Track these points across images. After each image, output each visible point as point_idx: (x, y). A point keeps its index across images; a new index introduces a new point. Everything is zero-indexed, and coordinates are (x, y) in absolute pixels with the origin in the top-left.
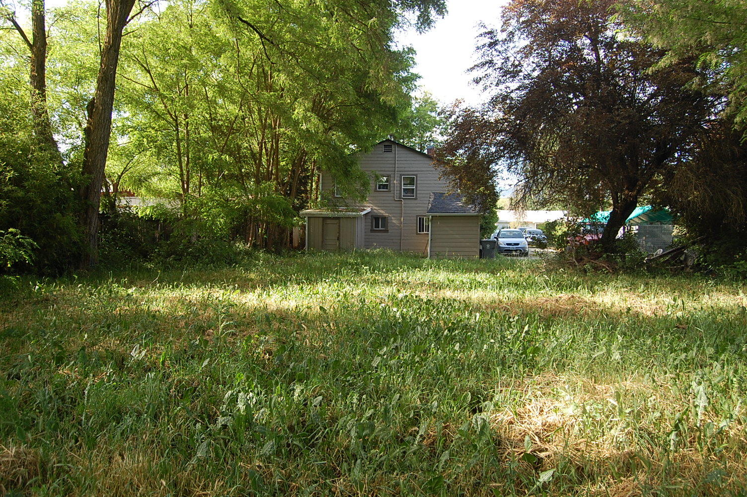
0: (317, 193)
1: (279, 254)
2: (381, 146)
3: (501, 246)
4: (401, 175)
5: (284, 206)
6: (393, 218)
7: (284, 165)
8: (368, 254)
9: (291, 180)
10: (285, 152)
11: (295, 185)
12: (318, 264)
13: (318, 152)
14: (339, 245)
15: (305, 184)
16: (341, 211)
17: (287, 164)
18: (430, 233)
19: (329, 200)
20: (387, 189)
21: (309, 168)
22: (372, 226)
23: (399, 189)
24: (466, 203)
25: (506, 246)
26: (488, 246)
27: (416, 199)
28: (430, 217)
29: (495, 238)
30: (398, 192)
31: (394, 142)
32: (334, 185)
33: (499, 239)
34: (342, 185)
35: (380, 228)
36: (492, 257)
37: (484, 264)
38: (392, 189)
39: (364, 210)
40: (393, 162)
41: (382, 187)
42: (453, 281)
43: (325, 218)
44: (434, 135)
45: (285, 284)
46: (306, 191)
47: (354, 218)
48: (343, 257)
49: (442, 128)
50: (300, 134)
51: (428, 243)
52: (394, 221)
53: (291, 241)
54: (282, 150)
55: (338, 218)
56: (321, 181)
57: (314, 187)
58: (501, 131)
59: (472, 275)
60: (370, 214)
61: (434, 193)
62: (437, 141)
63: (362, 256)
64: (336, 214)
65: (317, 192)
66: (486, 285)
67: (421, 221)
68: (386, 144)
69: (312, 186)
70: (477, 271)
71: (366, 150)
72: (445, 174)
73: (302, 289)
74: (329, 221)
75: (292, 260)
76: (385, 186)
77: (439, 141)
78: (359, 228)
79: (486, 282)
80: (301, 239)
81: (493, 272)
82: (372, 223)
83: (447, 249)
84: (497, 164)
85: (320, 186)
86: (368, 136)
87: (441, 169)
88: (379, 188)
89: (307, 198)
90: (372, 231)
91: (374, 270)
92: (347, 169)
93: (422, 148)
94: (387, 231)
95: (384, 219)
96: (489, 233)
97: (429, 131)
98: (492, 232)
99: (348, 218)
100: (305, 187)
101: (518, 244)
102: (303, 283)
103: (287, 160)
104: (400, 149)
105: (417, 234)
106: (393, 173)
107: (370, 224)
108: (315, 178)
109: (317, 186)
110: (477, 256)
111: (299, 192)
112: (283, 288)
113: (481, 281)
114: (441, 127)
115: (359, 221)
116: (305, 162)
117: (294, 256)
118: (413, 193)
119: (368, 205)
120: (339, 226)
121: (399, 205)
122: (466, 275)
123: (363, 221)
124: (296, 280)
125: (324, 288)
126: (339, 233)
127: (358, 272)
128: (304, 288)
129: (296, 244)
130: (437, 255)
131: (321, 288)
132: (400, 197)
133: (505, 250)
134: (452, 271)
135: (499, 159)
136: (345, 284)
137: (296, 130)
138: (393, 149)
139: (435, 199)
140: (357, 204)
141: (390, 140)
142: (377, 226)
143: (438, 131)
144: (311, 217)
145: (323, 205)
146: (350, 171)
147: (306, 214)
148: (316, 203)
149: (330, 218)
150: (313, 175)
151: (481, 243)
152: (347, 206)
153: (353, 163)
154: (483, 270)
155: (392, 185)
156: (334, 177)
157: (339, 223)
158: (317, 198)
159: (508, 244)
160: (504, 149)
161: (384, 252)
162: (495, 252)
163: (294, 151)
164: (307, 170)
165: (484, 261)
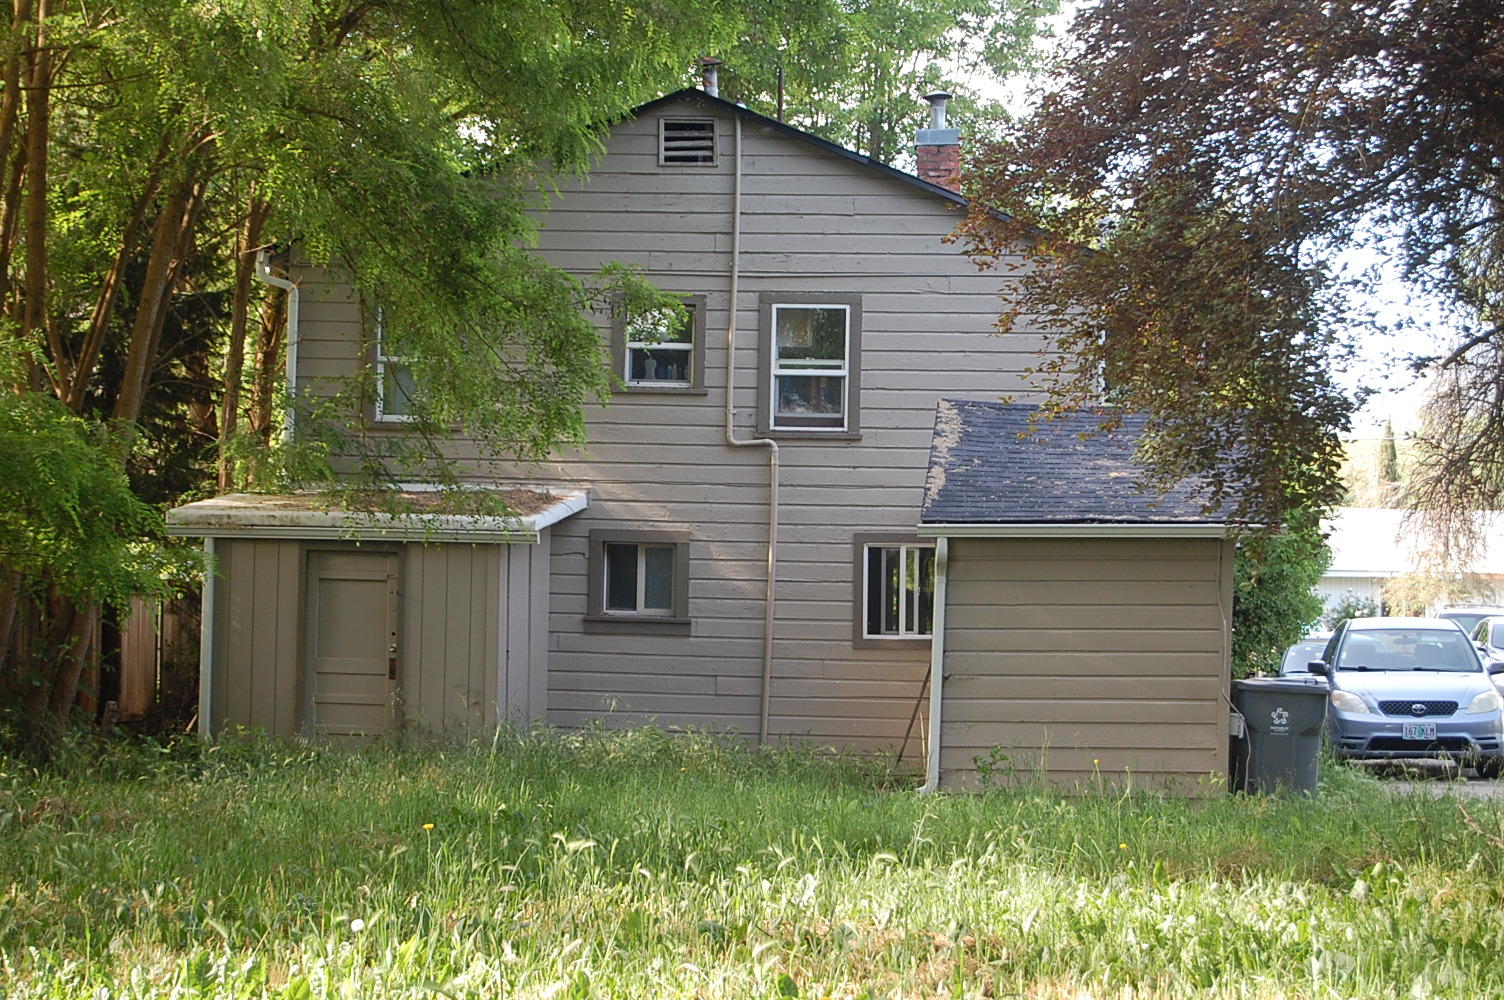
0: (264, 402)
1: (44, 760)
2: (648, 125)
3: (1348, 716)
4: (766, 299)
5: (82, 473)
6: (716, 550)
7: (75, 233)
8: (571, 764)
9: (115, 323)
10: (77, 153)
11: (138, 350)
12: (282, 825)
13: (285, 158)
14: (401, 711)
15: (197, 347)
16: (412, 507)
17: (95, 228)
18: (937, 636)
19: (340, 443)
20: (682, 377)
21: (223, 252)
22: (592, 595)
23: (750, 378)
24: (1165, 469)
25: (1383, 718)
26: (1280, 717)
27: (852, 439)
28: (941, 547)
29: (1315, 669)
30: (749, 398)
31: (725, 108)
32: (370, 356)
33: (1339, 677)
34: (426, 352)
35: (642, 610)
36: (1302, 780)
37: (1266, 823)
38: (711, 378)
39: (548, 499)
40: (720, 222)
41: (651, 365)
42: (1099, 929)
43: (316, 550)
44: (951, 69)
45: (98, 948)
46: (200, 389)
47: (489, 548)
48: (431, 779)
49: (998, 27)
50: (180, 47)
51: (923, 696)
52: (726, 570)
53: (110, 685)
54: (63, 142)
55: (393, 549)
56: (291, 326)
57: (250, 360)
58: (1367, 45)
59: (1208, 894)
60: (583, 528)
61: (960, 406)
62: (967, 104)
63: (541, 771)
64: (380, 524)
65: (266, 391)
66: (1299, 953)
67: (881, 564)
68: (681, 114)
69: (237, 356)
70: (1231, 870)
71: (564, 150)
72: (1039, 293)
73: (202, 975)
74: (340, 566)
75: (124, 799)
76: (672, 364)
77: (980, 105)
78: (519, 613)
79: (1293, 933)
80: (167, 667)
81: (1329, 876)
82: (592, 577)
83: (1047, 736)
84: (1345, 238)
85: (289, 358)
86: (575, 68)
87: (1014, 265)
88: (639, 373)
89: (210, 426)
90: (594, 623)
91: (624, 860)
92: (455, 256)
93: (883, 140)
94: (679, 626)
95: (667, 553)
96: (1272, 640)
97: (922, 47)
98: (1292, 635)
99: (453, 546)
100: (197, 365)
101: (1448, 708)
102: (208, 937)
103: (90, 205)
104: (757, 147)
105: (859, 644)
106: (719, 284)
107: (580, 584)
108: (258, 312)
109: (270, 358)
110: (1220, 779)
111: (163, 393)
112: (91, 967)
113: (1264, 927)
114: (989, 23)
115: (519, 565)
116: (201, 214)
117: (133, 774)
118: (835, 400)
119: (572, 471)
120: (401, 594)
121: (751, 474)
122: (1172, 890)
123: (543, 562)
124: (163, 922)
125: (336, 974)
126: (400, 634)
127: (532, 875)
128: (219, 965)
129: (134, 696)
130: (986, 771)
131: (317, 973)
132: (760, 429)
133: (1377, 743)
134: (1090, 869)
135: (1353, 205)
136: (461, 947)
137: (160, 26)
138: (721, 145)
139: (965, 438)
140: (508, 466)
141: (704, 95)
142: (623, 595)
143: (977, 44)
144: (231, 542)
145: (302, 471)
146: (473, 271)
147: (206, 522)
148: (263, 463)
149: (343, 548)
150: (244, 291)
151: (1239, 697)
152: (444, 477)
153: (493, 222)
154: (1266, 866)
155: (712, 358)
156: (374, 307)
157: (402, 580)
158: (267, 429)
159: (1390, 707)
160: (1386, 153)
161: (666, 751)
162: (1321, 753)
163: (136, 149)
164: (204, 263)
165: (1260, 806)
